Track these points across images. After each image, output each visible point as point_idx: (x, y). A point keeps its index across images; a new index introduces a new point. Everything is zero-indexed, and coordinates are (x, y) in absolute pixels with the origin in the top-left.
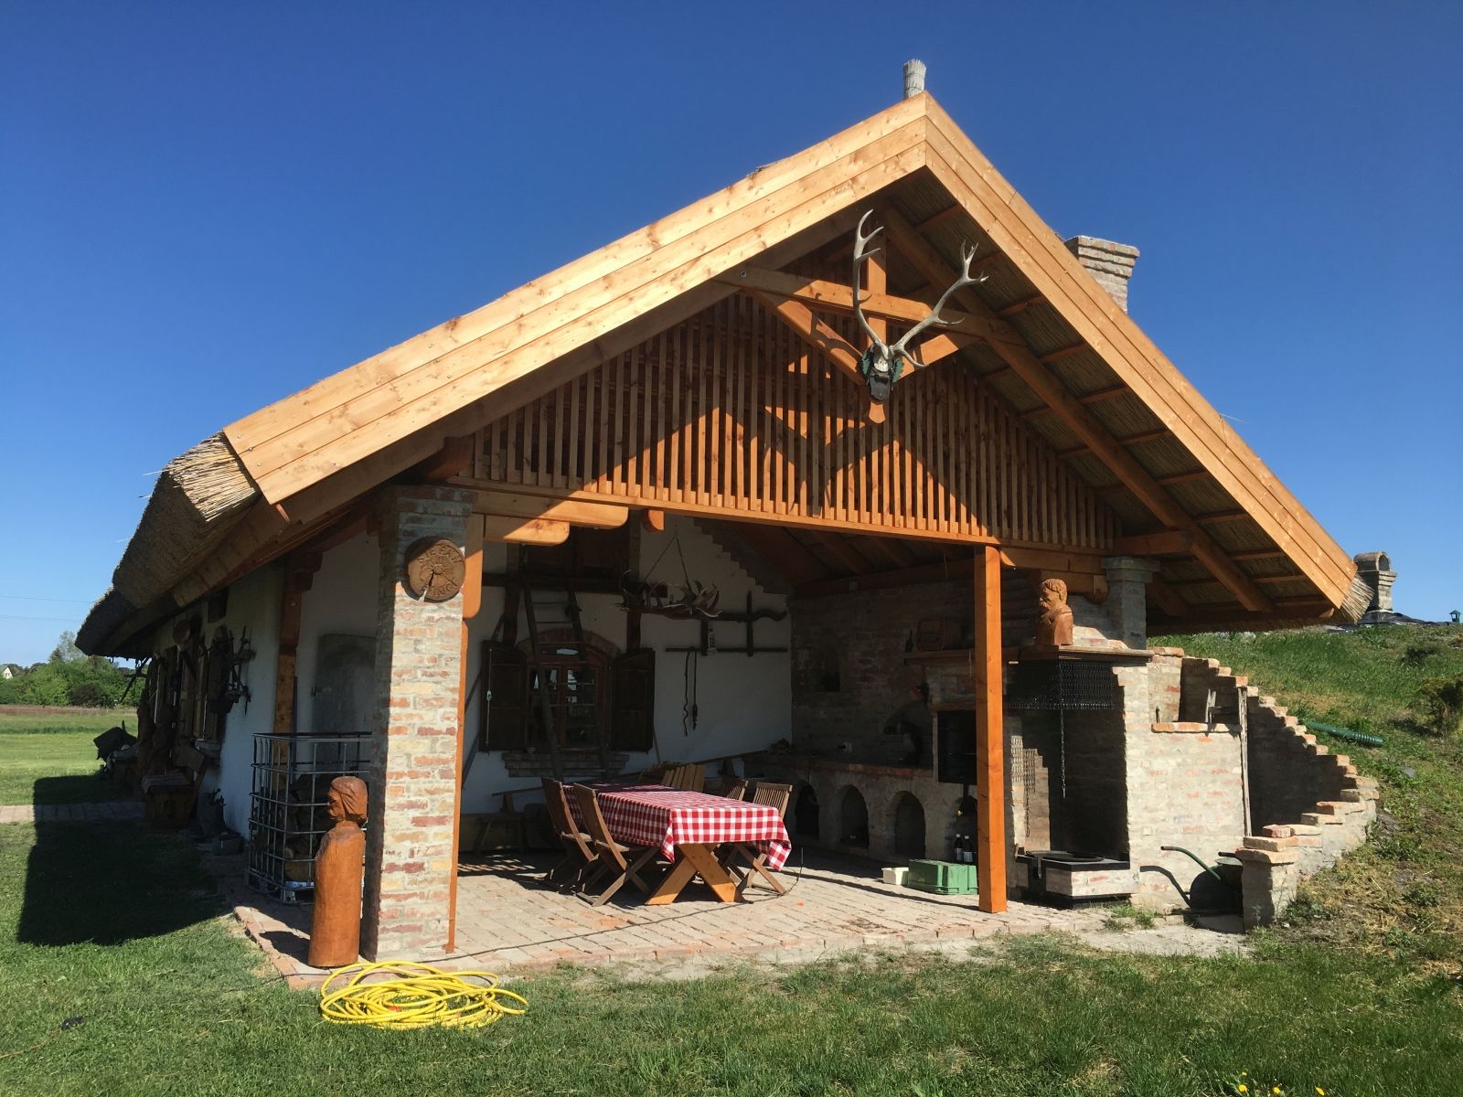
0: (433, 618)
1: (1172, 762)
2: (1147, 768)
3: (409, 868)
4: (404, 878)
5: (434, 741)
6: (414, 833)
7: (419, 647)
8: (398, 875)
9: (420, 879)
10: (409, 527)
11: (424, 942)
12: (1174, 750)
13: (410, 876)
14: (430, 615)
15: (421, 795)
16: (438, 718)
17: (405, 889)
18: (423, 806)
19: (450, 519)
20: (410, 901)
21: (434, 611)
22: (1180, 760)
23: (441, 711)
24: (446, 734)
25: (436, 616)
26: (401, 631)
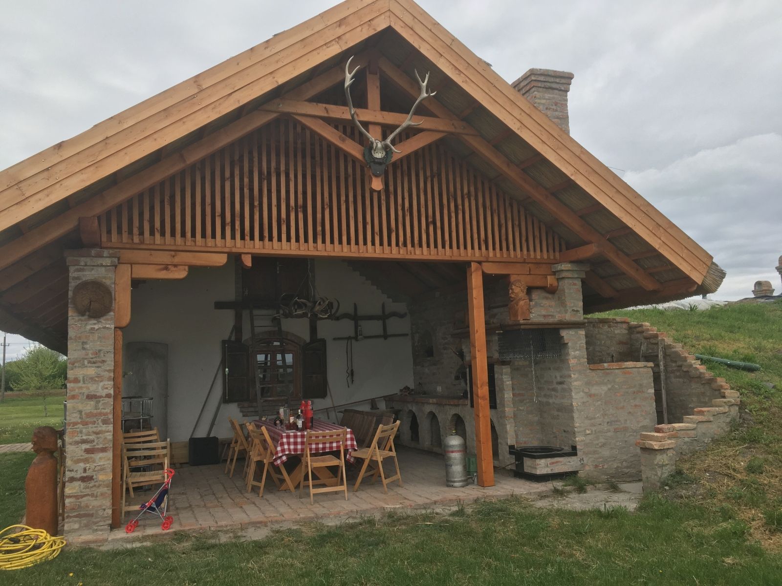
0: (94, 328)
1: (605, 388)
2: (586, 393)
3: (83, 479)
4: (80, 485)
5: (98, 402)
6: (86, 458)
7: (85, 346)
8: (76, 484)
9: (91, 485)
10: (76, 274)
11: (95, 523)
12: (605, 381)
13: (85, 484)
14: (92, 326)
15: (89, 435)
16: (100, 388)
17: (81, 492)
18: (93, 441)
19: (103, 269)
20: (85, 499)
21: (95, 324)
22: (610, 386)
23: (101, 384)
24: (105, 397)
25: (96, 327)
26: (73, 337)
